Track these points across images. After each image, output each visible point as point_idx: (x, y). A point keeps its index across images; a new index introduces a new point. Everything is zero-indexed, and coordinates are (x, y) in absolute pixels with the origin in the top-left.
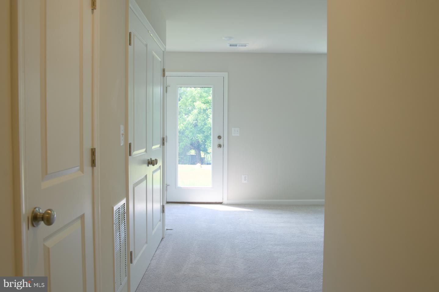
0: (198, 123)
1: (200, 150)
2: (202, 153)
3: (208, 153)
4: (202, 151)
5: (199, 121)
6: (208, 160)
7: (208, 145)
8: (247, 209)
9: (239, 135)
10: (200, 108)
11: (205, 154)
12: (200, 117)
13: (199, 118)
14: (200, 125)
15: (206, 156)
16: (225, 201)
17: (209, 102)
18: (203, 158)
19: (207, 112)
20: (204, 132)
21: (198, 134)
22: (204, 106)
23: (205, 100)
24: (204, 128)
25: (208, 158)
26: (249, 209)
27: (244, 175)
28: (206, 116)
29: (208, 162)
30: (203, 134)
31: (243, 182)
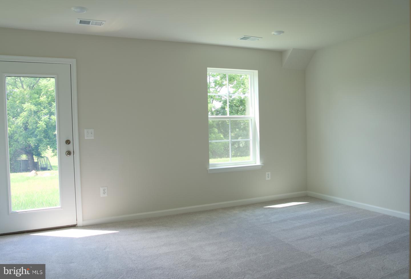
0: (29, 126)
1: (32, 155)
2: (35, 157)
3: (42, 157)
4: (35, 155)
5: (30, 124)
6: (42, 164)
7: (41, 149)
8: (110, 230)
9: (93, 138)
10: (31, 110)
11: (38, 158)
12: (31, 120)
13: (29, 121)
14: (31, 128)
15: (40, 160)
16: (80, 223)
17: (41, 104)
18: (37, 162)
19: (39, 114)
20: (37, 136)
21: (30, 138)
22: (34, 108)
23: (36, 101)
24: (36, 132)
25: (42, 162)
26: (113, 230)
27: (101, 187)
28: (38, 119)
29: (42, 166)
30: (35, 137)
31: (101, 196)
